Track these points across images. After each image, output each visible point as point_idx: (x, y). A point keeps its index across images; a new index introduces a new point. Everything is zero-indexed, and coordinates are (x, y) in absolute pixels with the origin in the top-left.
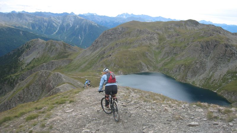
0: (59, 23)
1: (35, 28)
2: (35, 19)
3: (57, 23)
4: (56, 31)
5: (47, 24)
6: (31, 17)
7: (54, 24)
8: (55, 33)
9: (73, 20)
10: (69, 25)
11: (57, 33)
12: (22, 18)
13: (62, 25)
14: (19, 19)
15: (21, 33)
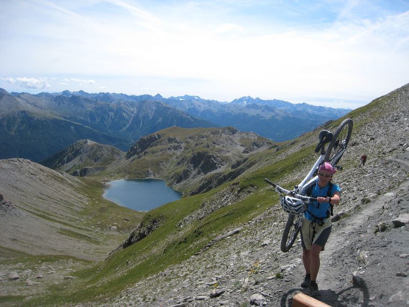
0: (133, 113)
1: (95, 120)
2: (96, 105)
3: (129, 113)
4: (127, 125)
5: (113, 114)
6: (91, 103)
7: (124, 114)
8: (125, 128)
9: (154, 108)
10: (148, 117)
11: (127, 130)
12: (77, 104)
13: (137, 116)
14: (72, 105)
15: (72, 128)
